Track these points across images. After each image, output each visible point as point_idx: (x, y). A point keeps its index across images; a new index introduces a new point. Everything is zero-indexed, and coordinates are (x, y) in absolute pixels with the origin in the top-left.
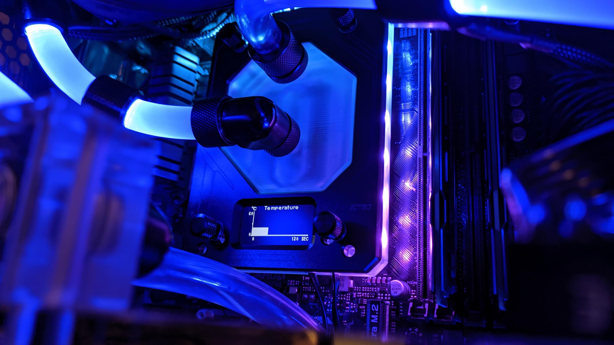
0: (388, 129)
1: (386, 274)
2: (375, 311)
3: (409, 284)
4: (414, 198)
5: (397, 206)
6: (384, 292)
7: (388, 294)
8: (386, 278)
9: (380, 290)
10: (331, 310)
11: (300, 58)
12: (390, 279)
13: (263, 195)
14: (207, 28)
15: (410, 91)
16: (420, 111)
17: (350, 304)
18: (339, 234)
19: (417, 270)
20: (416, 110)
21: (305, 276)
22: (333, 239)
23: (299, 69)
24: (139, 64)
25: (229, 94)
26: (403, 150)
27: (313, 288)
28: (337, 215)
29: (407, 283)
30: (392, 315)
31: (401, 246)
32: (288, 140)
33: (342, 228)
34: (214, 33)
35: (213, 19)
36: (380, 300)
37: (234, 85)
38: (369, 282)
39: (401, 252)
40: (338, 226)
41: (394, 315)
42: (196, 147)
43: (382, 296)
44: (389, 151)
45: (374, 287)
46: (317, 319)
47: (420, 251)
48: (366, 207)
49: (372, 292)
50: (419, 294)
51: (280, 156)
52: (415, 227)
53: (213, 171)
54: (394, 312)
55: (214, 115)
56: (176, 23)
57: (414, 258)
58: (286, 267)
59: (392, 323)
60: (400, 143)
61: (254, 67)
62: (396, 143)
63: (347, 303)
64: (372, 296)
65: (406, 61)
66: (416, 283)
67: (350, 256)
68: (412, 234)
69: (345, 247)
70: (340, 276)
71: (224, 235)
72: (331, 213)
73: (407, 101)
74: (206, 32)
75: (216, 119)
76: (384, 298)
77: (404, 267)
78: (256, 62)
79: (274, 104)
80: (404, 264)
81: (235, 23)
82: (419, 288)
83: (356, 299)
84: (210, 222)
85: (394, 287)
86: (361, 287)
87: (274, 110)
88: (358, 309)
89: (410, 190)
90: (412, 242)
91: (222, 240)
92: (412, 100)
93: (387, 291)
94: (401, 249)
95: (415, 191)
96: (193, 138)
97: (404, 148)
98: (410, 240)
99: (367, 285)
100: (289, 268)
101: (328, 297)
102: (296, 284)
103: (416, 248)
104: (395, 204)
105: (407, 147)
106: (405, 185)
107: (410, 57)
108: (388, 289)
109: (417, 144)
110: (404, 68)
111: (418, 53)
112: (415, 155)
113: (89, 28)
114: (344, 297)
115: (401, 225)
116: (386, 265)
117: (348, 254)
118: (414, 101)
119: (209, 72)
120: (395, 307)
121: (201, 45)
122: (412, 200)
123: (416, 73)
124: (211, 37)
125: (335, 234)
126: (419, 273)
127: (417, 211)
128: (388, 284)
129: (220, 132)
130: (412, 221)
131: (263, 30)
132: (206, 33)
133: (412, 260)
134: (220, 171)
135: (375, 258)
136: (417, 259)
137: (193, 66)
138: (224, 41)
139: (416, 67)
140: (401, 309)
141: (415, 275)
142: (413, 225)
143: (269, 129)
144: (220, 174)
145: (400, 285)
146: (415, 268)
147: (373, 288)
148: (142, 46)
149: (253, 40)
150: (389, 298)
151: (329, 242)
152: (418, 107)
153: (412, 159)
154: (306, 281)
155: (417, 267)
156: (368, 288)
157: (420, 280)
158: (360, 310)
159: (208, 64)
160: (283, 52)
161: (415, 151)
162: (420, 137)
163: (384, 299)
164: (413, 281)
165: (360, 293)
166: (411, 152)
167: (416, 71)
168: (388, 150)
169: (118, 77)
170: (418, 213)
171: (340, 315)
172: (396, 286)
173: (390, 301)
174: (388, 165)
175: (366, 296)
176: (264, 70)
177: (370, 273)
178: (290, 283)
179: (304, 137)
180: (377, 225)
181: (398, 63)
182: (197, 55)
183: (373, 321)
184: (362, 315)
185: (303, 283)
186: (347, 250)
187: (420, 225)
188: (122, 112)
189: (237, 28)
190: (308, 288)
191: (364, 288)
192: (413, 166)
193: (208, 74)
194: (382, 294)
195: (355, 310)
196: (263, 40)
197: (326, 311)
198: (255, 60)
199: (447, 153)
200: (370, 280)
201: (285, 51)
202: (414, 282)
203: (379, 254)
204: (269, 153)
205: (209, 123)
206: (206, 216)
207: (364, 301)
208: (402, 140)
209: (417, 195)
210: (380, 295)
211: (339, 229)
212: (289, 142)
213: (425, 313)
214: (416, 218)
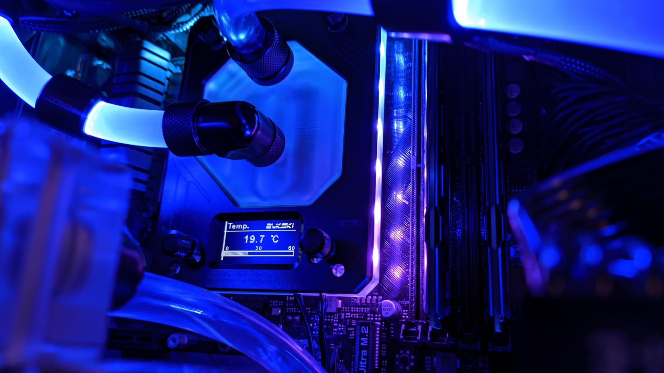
0: (380, 138)
1: (377, 294)
2: (365, 333)
3: (400, 304)
4: (407, 211)
5: (388, 220)
6: (375, 313)
7: (378, 314)
8: (377, 298)
9: (370, 310)
10: (317, 333)
11: (285, 58)
12: (380, 298)
13: (243, 209)
14: (180, 20)
15: (403, 96)
16: (414, 119)
17: (338, 325)
18: (327, 252)
19: (410, 289)
20: (409, 117)
21: (290, 296)
22: (321, 258)
23: (284, 70)
24: (100, 58)
25: (205, 97)
26: (395, 159)
27: (298, 309)
28: (325, 232)
29: (398, 302)
30: (383, 336)
31: (392, 263)
32: (272, 149)
33: (331, 245)
34: (188, 26)
35: (186, 10)
36: (370, 322)
37: (211, 86)
38: (358, 302)
39: (392, 270)
40: (326, 244)
41: (385, 337)
42: (167, 155)
43: (372, 317)
44: (381, 163)
45: (364, 308)
46: (302, 342)
47: (412, 268)
48: (357, 223)
49: (361, 312)
50: (412, 314)
51: (263, 166)
52: (408, 243)
53: (187, 181)
54: (385, 334)
55: (189, 121)
56: (144, 14)
57: (406, 276)
58: (269, 288)
59: (383, 345)
60: (392, 152)
61: (232, 66)
62: (388, 152)
63: (334, 324)
64: (361, 316)
65: (399, 64)
66: (408, 302)
67: (339, 275)
68: (405, 250)
69: (334, 266)
70: (328, 297)
71: (199, 253)
72: (319, 229)
73: (400, 107)
74: (178, 24)
75: (192, 126)
76: (374, 319)
77: (395, 285)
78: (236, 62)
79: (256, 109)
80: (394, 282)
81: (212, 17)
82: (412, 308)
83: (344, 320)
84: (184, 240)
85: (385, 307)
86: (350, 307)
87: (256, 116)
88: (347, 330)
89: (402, 203)
90: (404, 259)
91: (198, 259)
92: (406, 106)
93: (378, 311)
94: (392, 266)
95: (408, 204)
96: (164, 145)
97: (396, 157)
98: (403, 257)
99: (356, 305)
100: (273, 289)
101: (314, 319)
102: (280, 304)
103: (409, 265)
104: (387, 218)
105: (399, 157)
106: (397, 197)
107: (404, 59)
108: (379, 310)
109: (410, 154)
110: (397, 71)
111: (412, 55)
112: (408, 166)
113: (44, 19)
114: (332, 318)
115: (392, 241)
116: (377, 284)
117: (336, 273)
118: (407, 107)
119: (181, 70)
120: (386, 329)
121: (173, 39)
122: (404, 213)
123: (409, 77)
124: (184, 32)
125: (324, 253)
126: (412, 292)
127: (410, 226)
128: (379, 304)
129: (196, 139)
130: (405, 236)
131: (245, 27)
132: (178, 26)
133: (404, 278)
134: (195, 182)
135: (366, 278)
136: (410, 278)
137: (164, 63)
138: (199, 36)
139: (410, 71)
140: (392, 330)
141: (407, 294)
142: (405, 241)
143: (251, 138)
144: (195, 184)
145: (391, 305)
146: (407, 286)
147: (362, 308)
148: (104, 37)
149: (233, 37)
150: (380, 319)
151: (316, 261)
152: (412, 114)
153: (403, 169)
154: (290, 301)
155: (410, 286)
156: (357, 308)
157: (412, 299)
158: (348, 332)
159: (181, 60)
160: (267, 53)
161: (408, 161)
162: (413, 147)
163: (374, 321)
164: (405, 300)
165: (349, 314)
166: (404, 162)
167: (410, 76)
168: (380, 160)
169: (77, 73)
170: (411, 227)
171: (327, 337)
172: (387, 307)
173: (380, 321)
174: (380, 178)
175: (355, 317)
176: (245, 71)
177: (360, 293)
178: (272, 303)
179: (289, 145)
180: (368, 242)
181: (391, 65)
182: (167, 50)
183: (362, 344)
184: (350, 338)
185: (287, 304)
186: (336, 270)
187: (412, 241)
188: (82, 116)
189: (214, 23)
190: (293, 309)
191: (353, 308)
192: (406, 177)
193: (180, 71)
194: (372, 315)
195: (343, 332)
196: (244, 38)
197: (312, 333)
198: (235, 60)
199: (443, 167)
200: (359, 300)
201: (268, 51)
202: (406, 302)
203: (370, 273)
204: (250, 163)
205: (183, 130)
206: (179, 232)
207: (353, 323)
208: (395, 149)
209: (410, 208)
210: (370, 315)
211: (328, 247)
212: (272, 151)
213: (418, 336)
214: (409, 233)
